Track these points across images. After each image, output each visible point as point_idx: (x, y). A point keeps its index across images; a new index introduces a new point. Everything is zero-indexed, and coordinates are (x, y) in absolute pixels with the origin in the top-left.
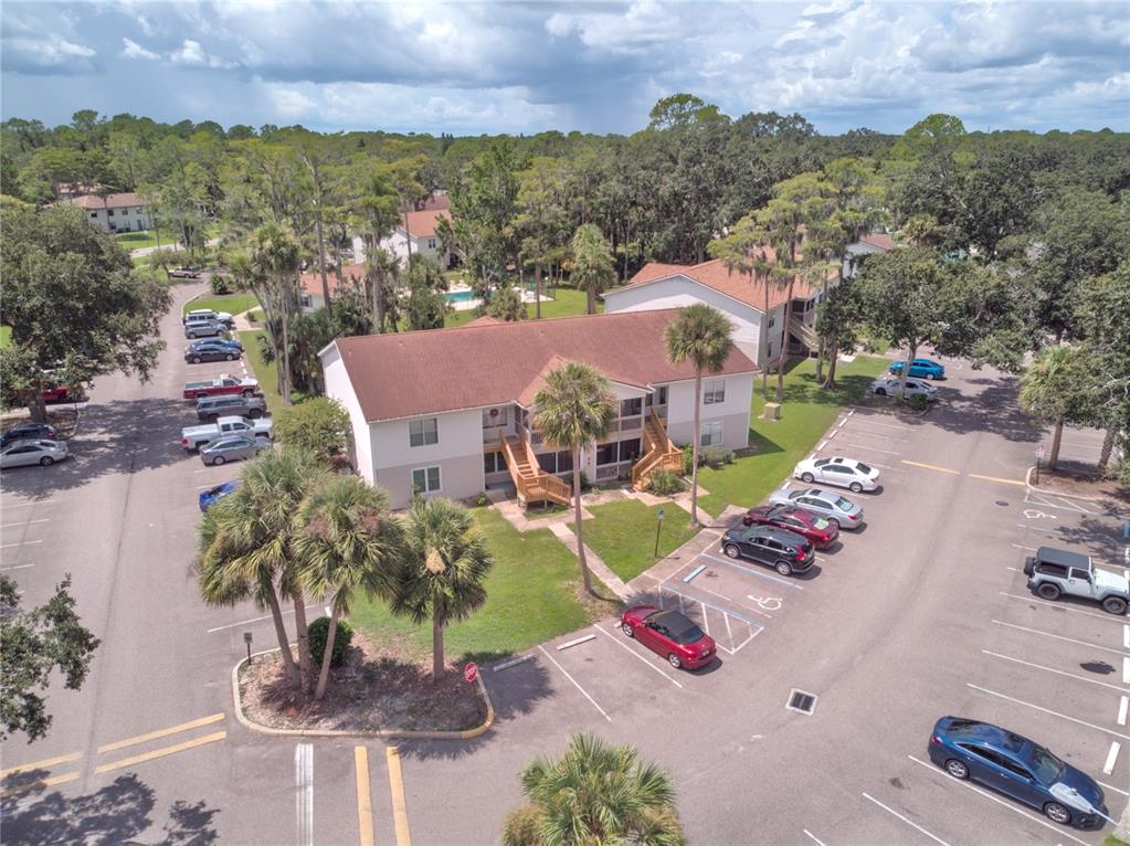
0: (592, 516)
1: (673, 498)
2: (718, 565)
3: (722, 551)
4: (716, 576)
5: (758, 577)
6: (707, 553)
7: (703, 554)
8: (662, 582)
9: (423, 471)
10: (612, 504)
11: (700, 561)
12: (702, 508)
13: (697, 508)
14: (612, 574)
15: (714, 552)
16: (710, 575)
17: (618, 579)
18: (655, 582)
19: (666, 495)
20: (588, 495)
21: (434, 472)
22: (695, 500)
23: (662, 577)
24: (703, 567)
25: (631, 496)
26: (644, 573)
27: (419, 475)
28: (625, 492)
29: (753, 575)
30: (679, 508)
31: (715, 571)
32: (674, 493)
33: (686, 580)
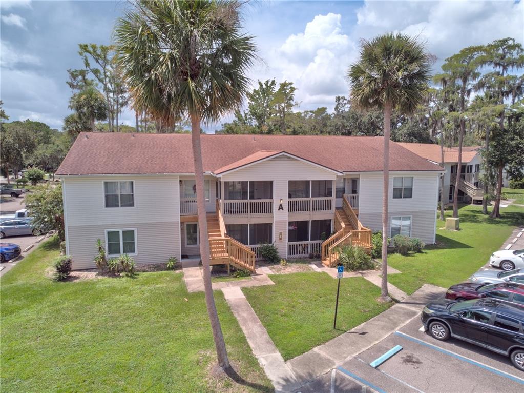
0: (272, 283)
1: (362, 274)
2: (420, 346)
3: (422, 329)
4: (418, 362)
5: (484, 369)
6: (402, 330)
7: (397, 331)
8: (338, 363)
9: (118, 232)
10: (297, 275)
11: (395, 340)
12: (394, 284)
13: (389, 284)
14: (273, 347)
15: (412, 329)
16: (408, 360)
17: (278, 355)
18: (329, 363)
19: (355, 271)
20: (275, 266)
21: (129, 235)
22: (385, 277)
23: (340, 357)
24: (398, 347)
25: (319, 270)
26: (316, 349)
27: (113, 236)
28: (314, 266)
29: (475, 365)
30: (369, 283)
31: (417, 355)
32: (363, 270)
33: (373, 364)
